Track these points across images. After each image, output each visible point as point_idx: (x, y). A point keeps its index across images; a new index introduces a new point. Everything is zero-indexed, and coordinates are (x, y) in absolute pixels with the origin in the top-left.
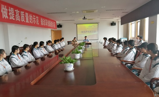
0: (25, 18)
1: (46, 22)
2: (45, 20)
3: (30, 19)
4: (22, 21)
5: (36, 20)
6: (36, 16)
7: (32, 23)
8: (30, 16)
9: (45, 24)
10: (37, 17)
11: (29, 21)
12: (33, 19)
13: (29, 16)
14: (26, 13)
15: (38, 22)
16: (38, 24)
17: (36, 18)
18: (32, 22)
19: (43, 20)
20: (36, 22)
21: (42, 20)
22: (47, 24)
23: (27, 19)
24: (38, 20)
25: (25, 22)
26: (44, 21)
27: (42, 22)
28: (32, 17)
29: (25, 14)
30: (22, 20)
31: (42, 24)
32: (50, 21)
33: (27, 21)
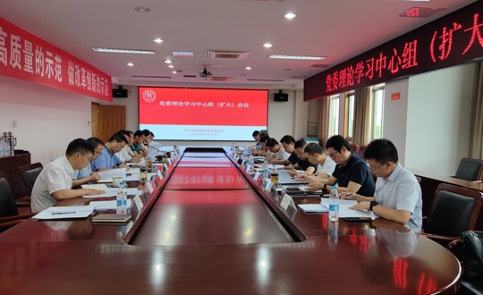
0: (23, 55)
1: (83, 77)
2: (79, 71)
3: (37, 60)
4: (14, 66)
5: (53, 66)
6: (54, 56)
7: (42, 75)
8: (37, 51)
9: (81, 82)
10: (58, 59)
11: (34, 69)
12: (46, 63)
13: (34, 52)
14: (26, 42)
15: (59, 73)
16: (60, 80)
17: (55, 61)
18: (41, 71)
19: (75, 70)
20: (55, 73)
21: (73, 69)
22: (86, 83)
23: (29, 60)
24: (59, 67)
25: (22, 68)
26: (76, 74)
27: (71, 74)
28: (42, 54)
29: (21, 43)
30: (13, 62)
31: (71, 81)
32: (94, 75)
33: (28, 69)
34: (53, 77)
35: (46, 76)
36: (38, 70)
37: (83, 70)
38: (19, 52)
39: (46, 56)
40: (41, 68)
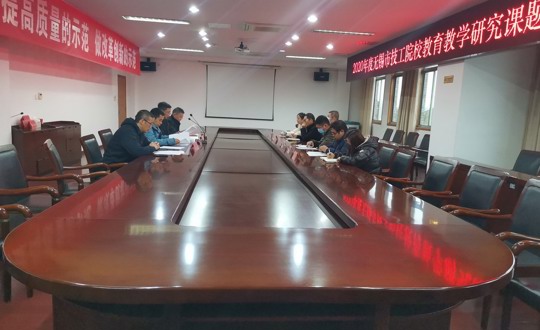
0: (49, 22)
1: (110, 47)
2: (106, 41)
3: (64, 29)
4: (40, 33)
5: (80, 35)
6: (81, 23)
7: (69, 44)
8: (64, 18)
9: (108, 53)
10: (85, 27)
11: (60, 38)
12: (73, 32)
13: (60, 18)
14: (53, 7)
15: (85, 42)
16: (87, 50)
17: (82, 30)
18: (67, 39)
19: (102, 40)
20: (81, 42)
21: (100, 38)
22: (113, 54)
23: (55, 28)
24: (86, 35)
25: (49, 37)
26: (104, 43)
27: (97, 44)
28: (69, 21)
29: (48, 8)
30: (40, 29)
31: (98, 52)
32: (121, 46)
33: (54, 37)
34: (79, 47)
35: (72, 45)
36: (64, 39)
37: (111, 40)
38: (45, 19)
39: (73, 23)
40: (67, 37)
